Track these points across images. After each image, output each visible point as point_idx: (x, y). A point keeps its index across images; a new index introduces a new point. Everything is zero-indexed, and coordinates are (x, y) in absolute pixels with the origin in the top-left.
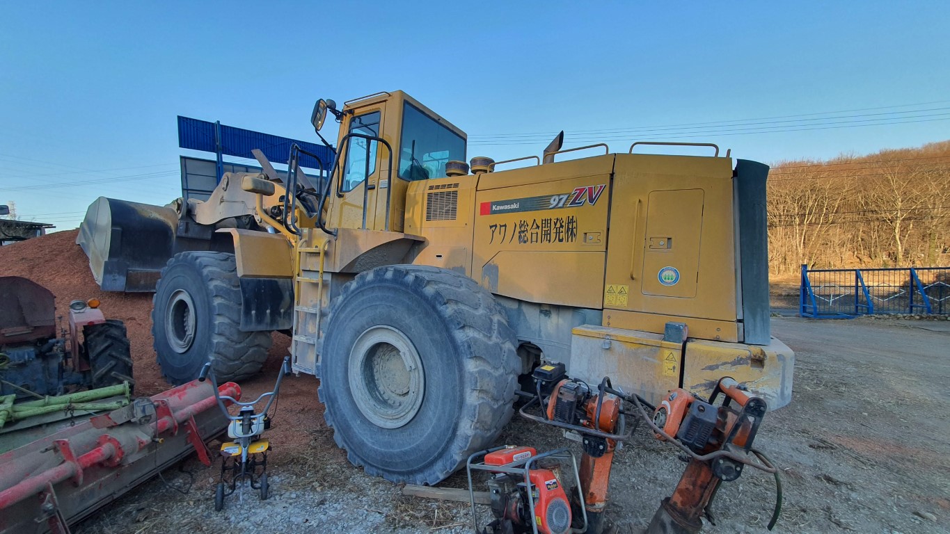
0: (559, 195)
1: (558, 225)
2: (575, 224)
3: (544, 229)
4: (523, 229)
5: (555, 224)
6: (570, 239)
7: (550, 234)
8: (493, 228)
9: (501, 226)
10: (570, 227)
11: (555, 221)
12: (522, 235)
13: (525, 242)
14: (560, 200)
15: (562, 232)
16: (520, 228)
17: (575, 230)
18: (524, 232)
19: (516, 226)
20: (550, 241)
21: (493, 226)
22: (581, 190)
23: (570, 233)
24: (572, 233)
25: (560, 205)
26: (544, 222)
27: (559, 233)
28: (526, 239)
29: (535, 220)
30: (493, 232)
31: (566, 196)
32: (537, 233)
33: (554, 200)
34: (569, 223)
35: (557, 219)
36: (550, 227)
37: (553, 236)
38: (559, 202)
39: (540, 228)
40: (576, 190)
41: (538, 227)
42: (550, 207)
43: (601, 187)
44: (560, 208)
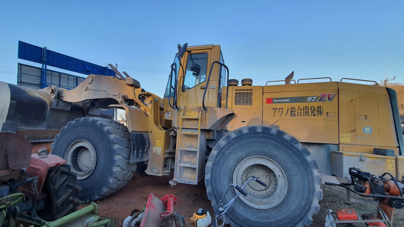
0: (312, 97)
1: (313, 109)
2: (321, 109)
3: (304, 110)
4: (293, 110)
5: (311, 109)
6: (319, 115)
7: (308, 112)
8: (275, 110)
9: (279, 109)
10: (319, 110)
11: (311, 107)
12: (293, 113)
13: (294, 116)
14: (313, 99)
15: (315, 112)
16: (291, 110)
17: (322, 111)
18: (293, 111)
19: (288, 109)
20: (308, 116)
21: (275, 109)
22: (324, 95)
23: (319, 112)
24: (320, 113)
25: (313, 100)
26: (304, 107)
27: (313, 112)
28: (294, 114)
29: (299, 107)
30: (275, 111)
31: (316, 97)
32: (301, 112)
33: (310, 98)
34: (318, 108)
35: (312, 107)
36: (308, 110)
37: (310, 114)
38: (312, 100)
39: (303, 110)
40: (321, 95)
41: (301, 110)
42: (308, 101)
43: (334, 94)
44: (313, 102)
